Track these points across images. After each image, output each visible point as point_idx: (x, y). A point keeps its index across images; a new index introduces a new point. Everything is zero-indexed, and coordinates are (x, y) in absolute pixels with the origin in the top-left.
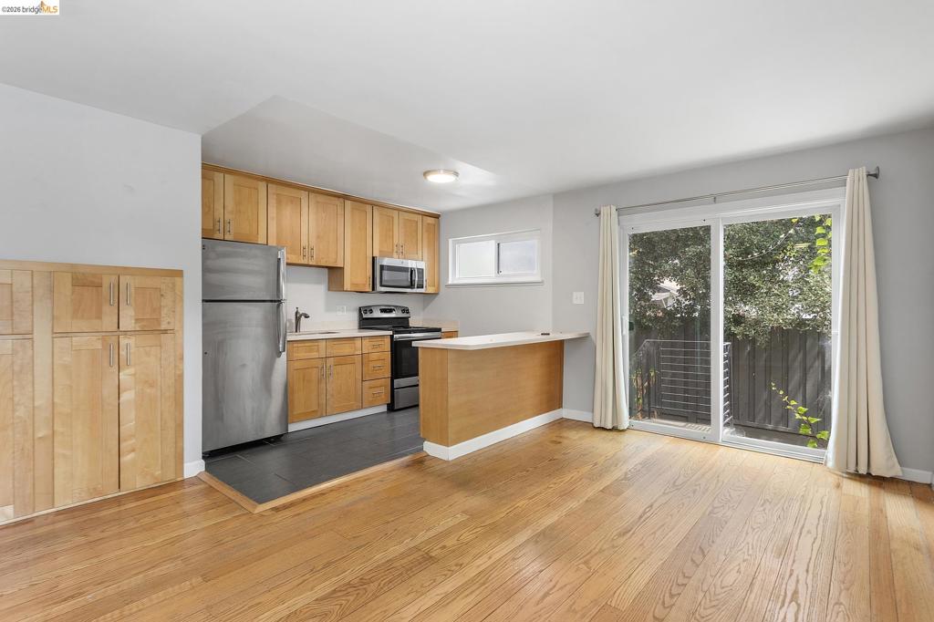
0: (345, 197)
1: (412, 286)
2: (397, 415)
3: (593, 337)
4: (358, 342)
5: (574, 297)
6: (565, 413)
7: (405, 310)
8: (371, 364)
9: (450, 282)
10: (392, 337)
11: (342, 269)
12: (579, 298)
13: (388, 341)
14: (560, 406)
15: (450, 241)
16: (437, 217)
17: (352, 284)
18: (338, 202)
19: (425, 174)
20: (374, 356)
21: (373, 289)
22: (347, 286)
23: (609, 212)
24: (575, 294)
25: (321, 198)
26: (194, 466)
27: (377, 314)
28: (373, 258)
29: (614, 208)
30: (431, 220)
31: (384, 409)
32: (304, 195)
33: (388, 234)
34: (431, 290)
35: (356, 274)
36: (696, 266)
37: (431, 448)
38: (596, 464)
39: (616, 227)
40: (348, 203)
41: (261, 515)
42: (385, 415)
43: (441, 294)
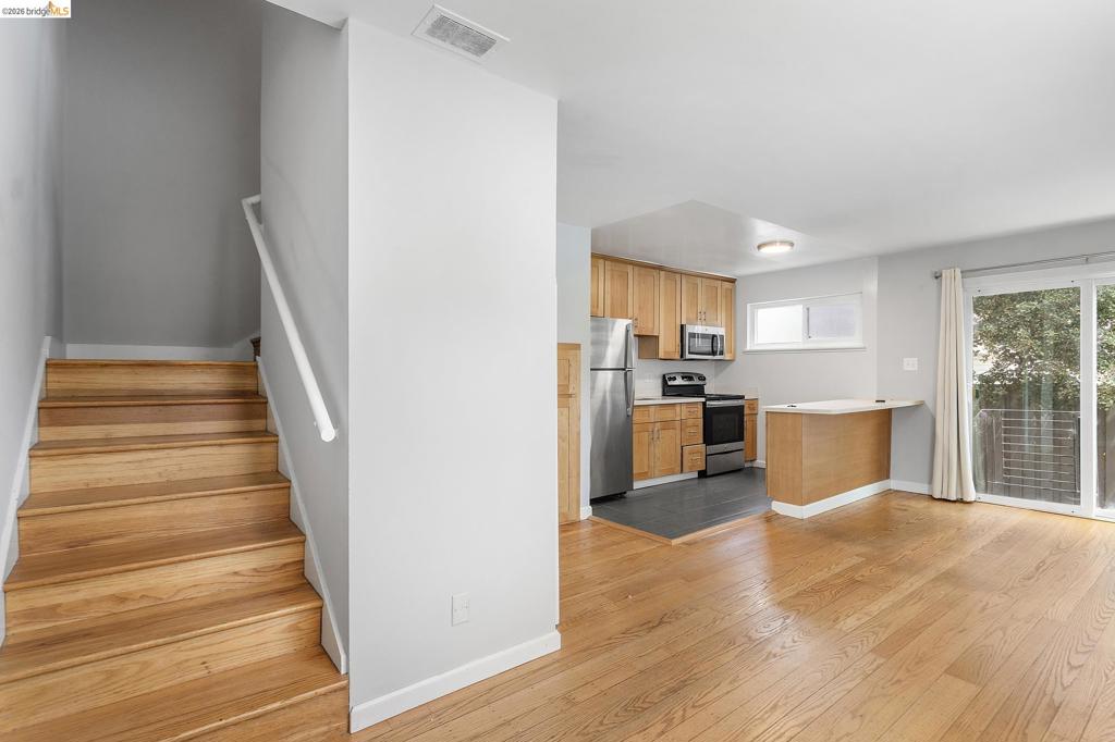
0: (660, 268)
1: (714, 353)
2: (709, 482)
3: (929, 404)
4: (678, 408)
5: (905, 364)
6: (893, 484)
7: (702, 378)
8: (688, 430)
9: (748, 348)
10: (704, 404)
11: (657, 337)
12: (911, 364)
13: (701, 407)
14: (888, 477)
15: (749, 305)
16: (732, 281)
17: (665, 352)
18: (655, 273)
19: (759, 247)
20: (690, 422)
21: (682, 356)
22: (661, 355)
23: (952, 277)
24: (905, 360)
25: (643, 271)
26: (586, 511)
27: (679, 381)
28: (682, 326)
29: (958, 271)
30: (727, 285)
31: (696, 475)
32: (630, 268)
33: (694, 302)
34: (727, 356)
35: (668, 344)
36: (1029, 325)
37: (779, 507)
38: (959, 529)
39: (960, 290)
40: (662, 273)
41: (678, 547)
42: (696, 481)
43: (737, 359)
